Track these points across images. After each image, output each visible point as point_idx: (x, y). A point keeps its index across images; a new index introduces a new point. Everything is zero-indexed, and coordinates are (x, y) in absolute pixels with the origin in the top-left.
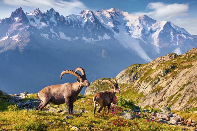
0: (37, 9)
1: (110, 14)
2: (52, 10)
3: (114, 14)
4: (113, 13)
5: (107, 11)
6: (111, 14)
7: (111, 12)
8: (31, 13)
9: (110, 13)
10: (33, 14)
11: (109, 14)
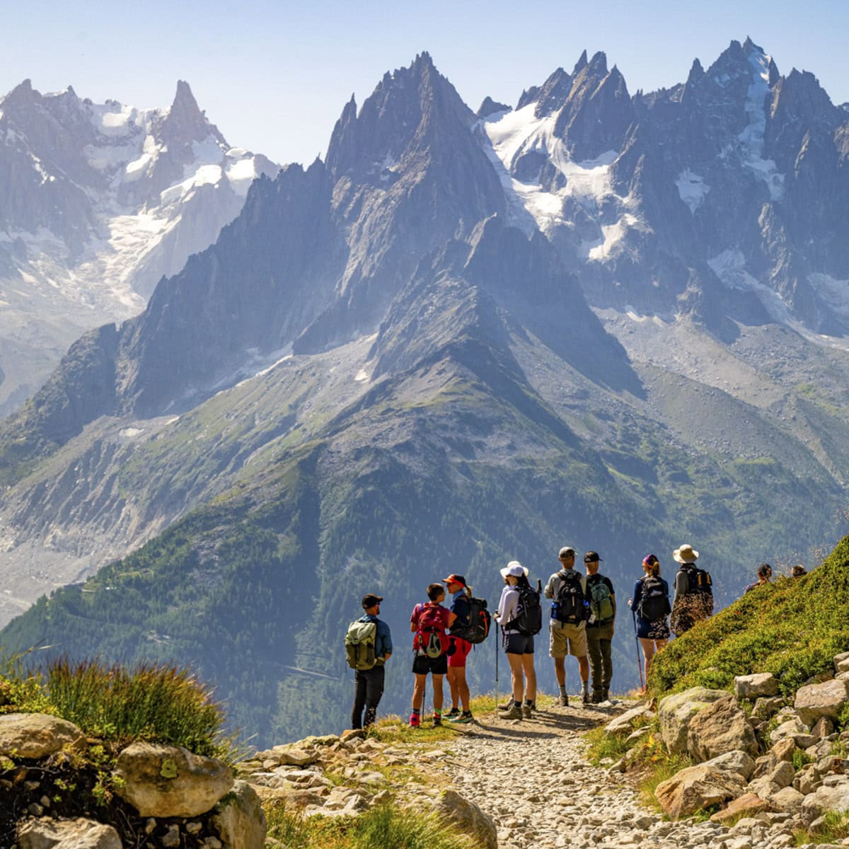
2: (736, 56)
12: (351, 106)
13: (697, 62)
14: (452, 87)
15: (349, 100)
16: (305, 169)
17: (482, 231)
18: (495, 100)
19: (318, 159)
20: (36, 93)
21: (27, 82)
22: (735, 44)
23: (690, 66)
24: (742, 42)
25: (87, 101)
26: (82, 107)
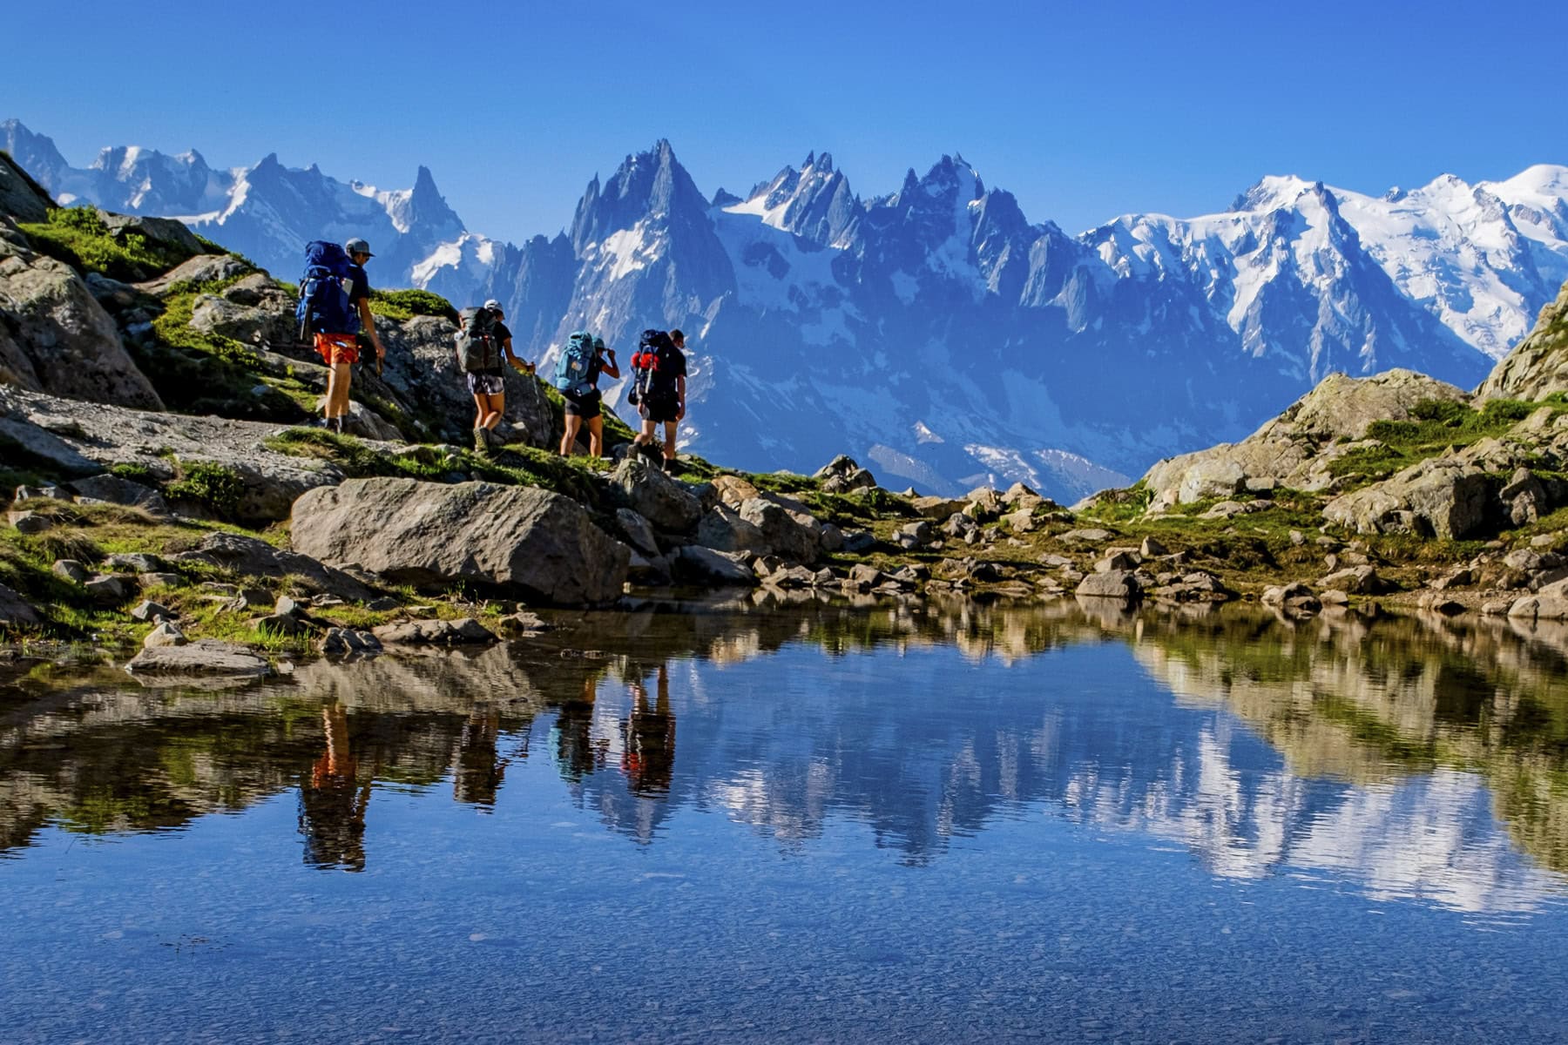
0: (816, 158)
1: (1506, 217)
2: (948, 169)
3: (1543, 226)
4: (1537, 218)
5: (1478, 194)
6: (1515, 221)
7: (1520, 207)
8: (756, 191)
9: (1507, 209)
10: (771, 205)
11: (1501, 223)
12: (594, 184)
13: (912, 172)
14: (688, 176)
15: (593, 178)
16: (550, 242)
17: (717, 308)
18: (728, 191)
19: (562, 234)
20: (281, 167)
21: (273, 157)
22: (946, 159)
23: (905, 175)
24: (953, 156)
25: (331, 179)
26: (326, 185)
